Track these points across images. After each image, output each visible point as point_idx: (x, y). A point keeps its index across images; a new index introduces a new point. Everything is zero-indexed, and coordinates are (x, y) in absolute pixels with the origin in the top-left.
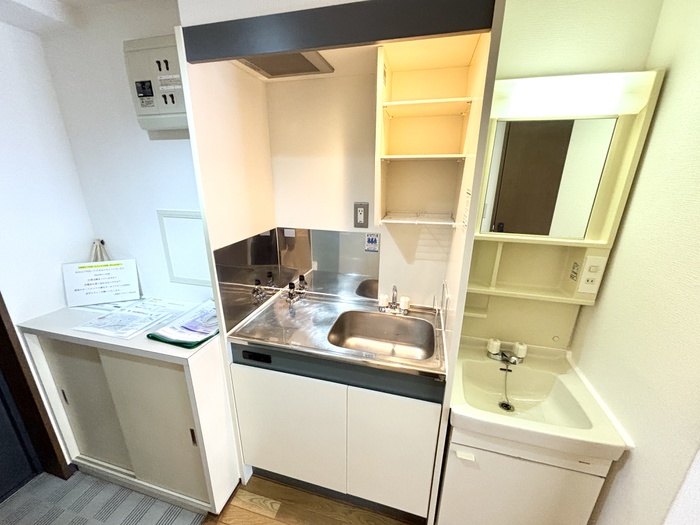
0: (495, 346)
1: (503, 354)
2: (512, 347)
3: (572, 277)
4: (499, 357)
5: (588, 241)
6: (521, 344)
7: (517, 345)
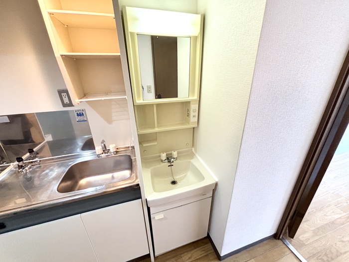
0: (164, 156)
1: (168, 159)
2: (171, 154)
3: (188, 116)
4: (167, 161)
5: (191, 98)
6: (174, 151)
7: (173, 152)
